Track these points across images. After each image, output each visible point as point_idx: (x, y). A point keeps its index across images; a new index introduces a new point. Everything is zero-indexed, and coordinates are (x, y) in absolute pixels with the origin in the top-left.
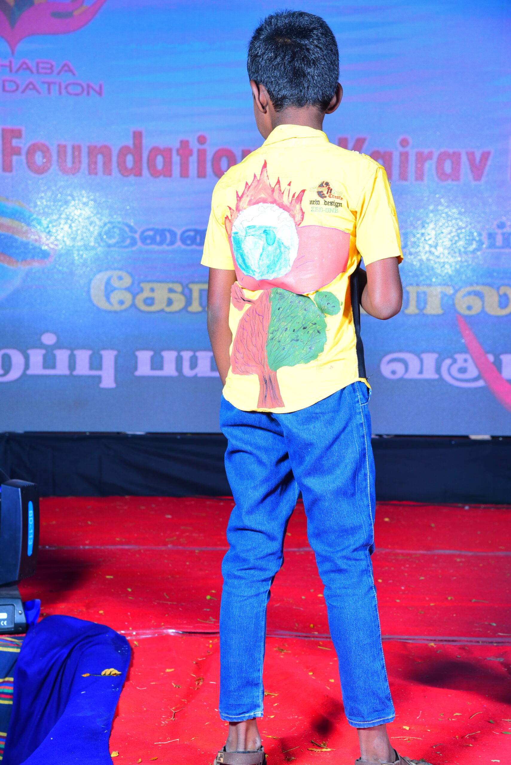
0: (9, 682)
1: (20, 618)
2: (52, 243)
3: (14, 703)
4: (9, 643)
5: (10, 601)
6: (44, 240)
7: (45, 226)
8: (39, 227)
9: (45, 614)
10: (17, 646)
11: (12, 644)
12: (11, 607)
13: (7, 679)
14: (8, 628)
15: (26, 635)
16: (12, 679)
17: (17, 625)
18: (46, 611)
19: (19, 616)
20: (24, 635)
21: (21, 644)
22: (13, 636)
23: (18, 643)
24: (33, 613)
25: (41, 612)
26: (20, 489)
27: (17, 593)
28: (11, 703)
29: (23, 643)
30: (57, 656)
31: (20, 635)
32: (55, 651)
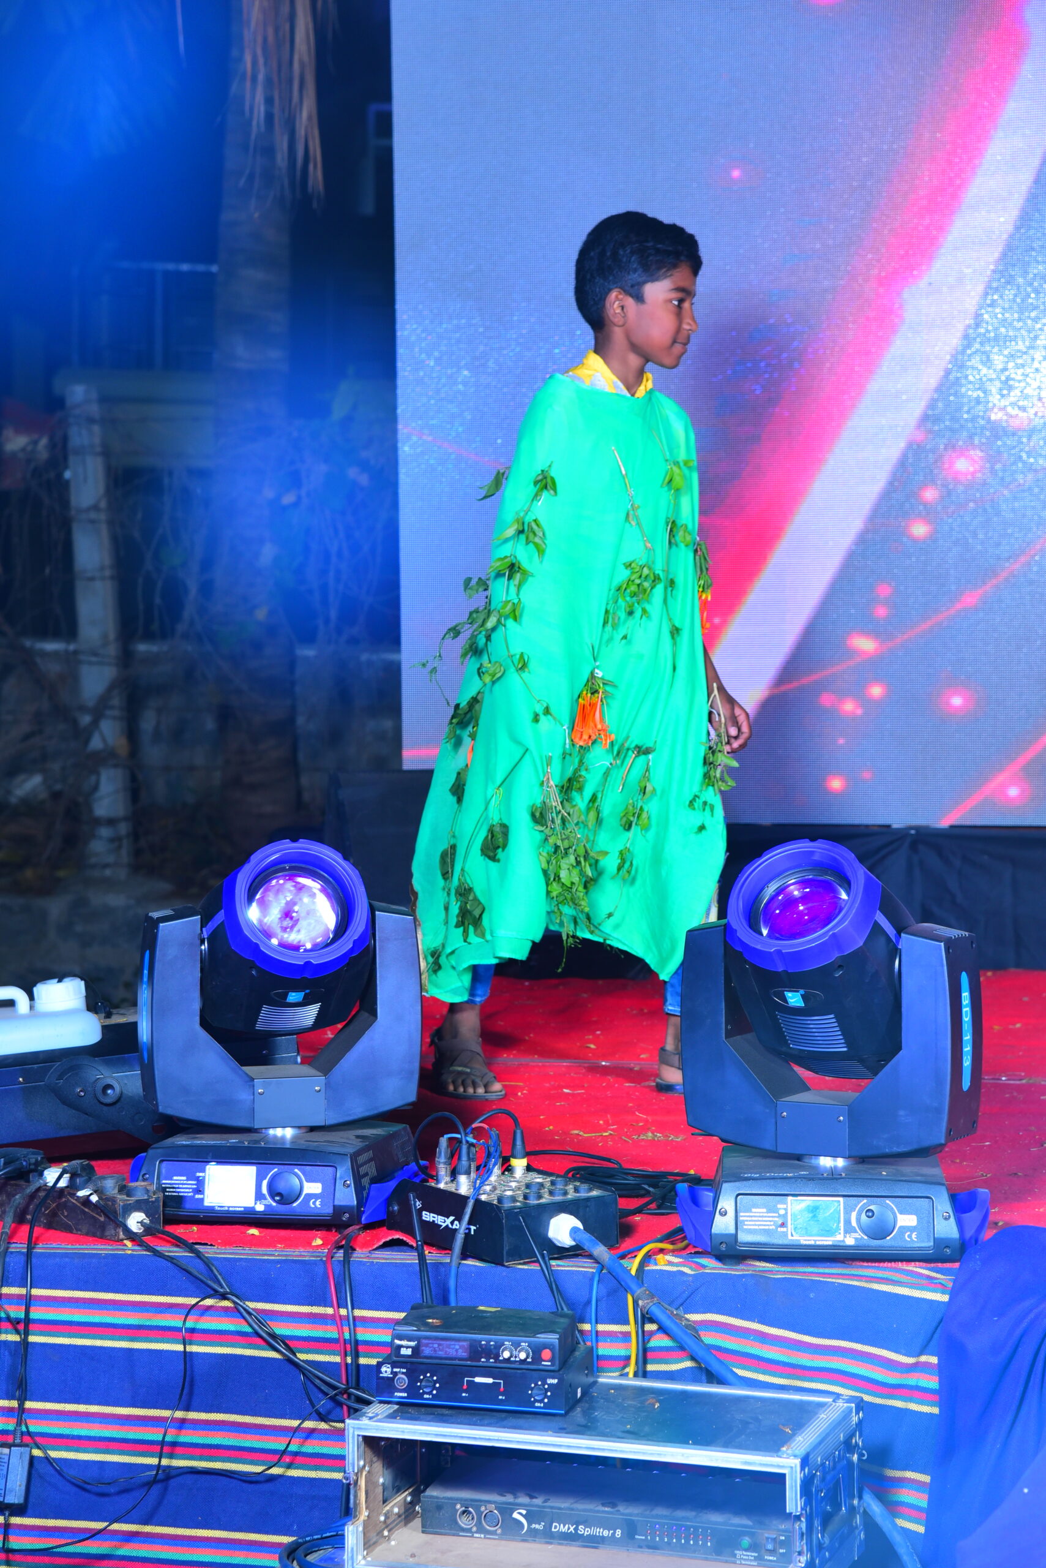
0: (927, 1365)
1: (947, 1228)
2: (1013, 404)
3: (940, 1411)
4: (924, 1282)
5: (922, 1190)
6: (995, 398)
7: (1000, 366)
8: (984, 371)
9: (1001, 1224)
10: (942, 1288)
11: (931, 1284)
12: (925, 1202)
13: (923, 1358)
14: (920, 1248)
15: (960, 1266)
16: (934, 1360)
17: (940, 1243)
18: (1004, 1216)
19: (945, 1223)
20: (957, 1265)
21: (950, 1285)
22: (929, 1265)
23: (943, 1282)
24: (973, 1218)
25: (991, 1218)
26: (942, 944)
27: (936, 1172)
28: (936, 1410)
29: (955, 1281)
30: (1032, 1316)
31: (948, 1265)
32: (1027, 1304)
